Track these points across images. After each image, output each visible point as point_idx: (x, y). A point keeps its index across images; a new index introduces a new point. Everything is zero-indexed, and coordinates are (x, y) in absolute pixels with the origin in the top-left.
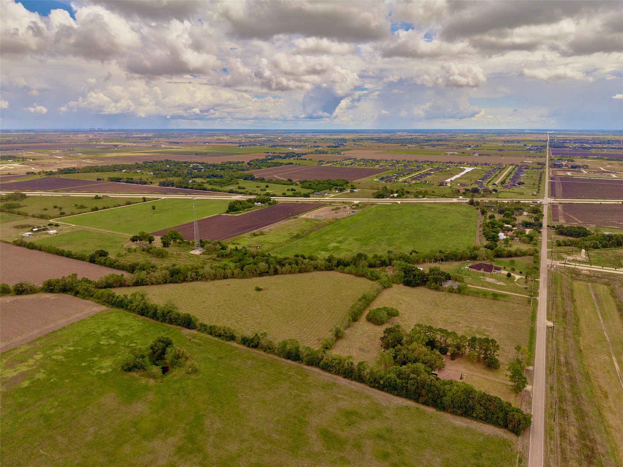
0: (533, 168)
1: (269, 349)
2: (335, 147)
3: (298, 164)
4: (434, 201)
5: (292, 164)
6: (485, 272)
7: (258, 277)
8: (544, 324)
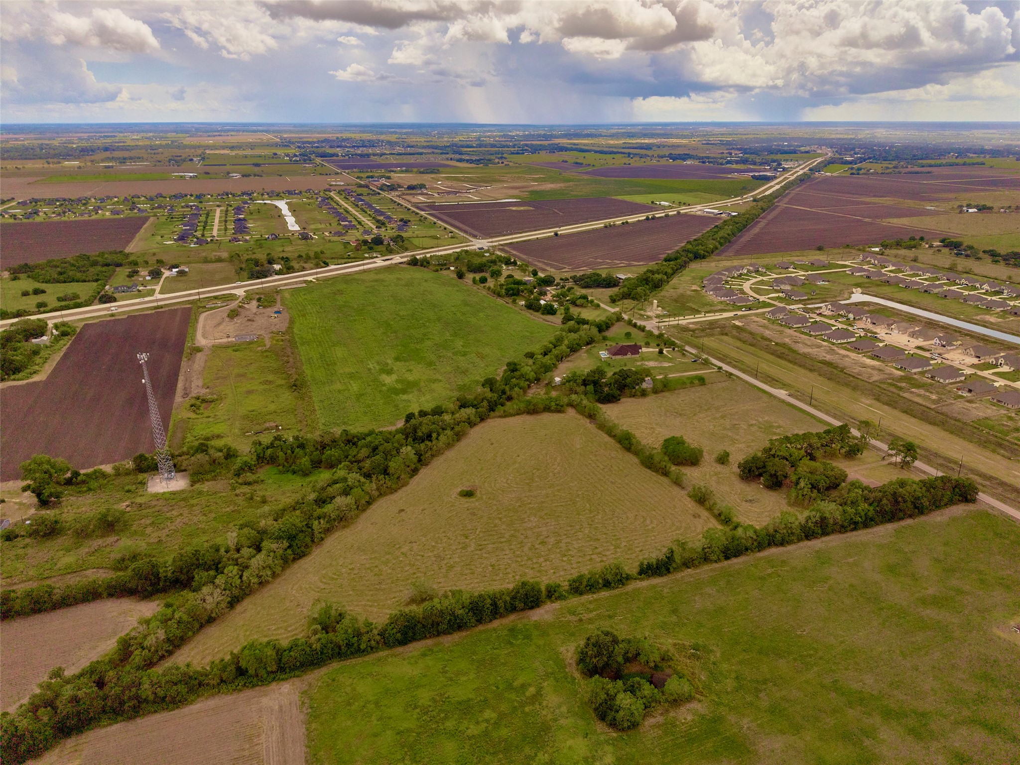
0: (368, 194)
6: (636, 356)
7: (414, 475)
8: (782, 394)
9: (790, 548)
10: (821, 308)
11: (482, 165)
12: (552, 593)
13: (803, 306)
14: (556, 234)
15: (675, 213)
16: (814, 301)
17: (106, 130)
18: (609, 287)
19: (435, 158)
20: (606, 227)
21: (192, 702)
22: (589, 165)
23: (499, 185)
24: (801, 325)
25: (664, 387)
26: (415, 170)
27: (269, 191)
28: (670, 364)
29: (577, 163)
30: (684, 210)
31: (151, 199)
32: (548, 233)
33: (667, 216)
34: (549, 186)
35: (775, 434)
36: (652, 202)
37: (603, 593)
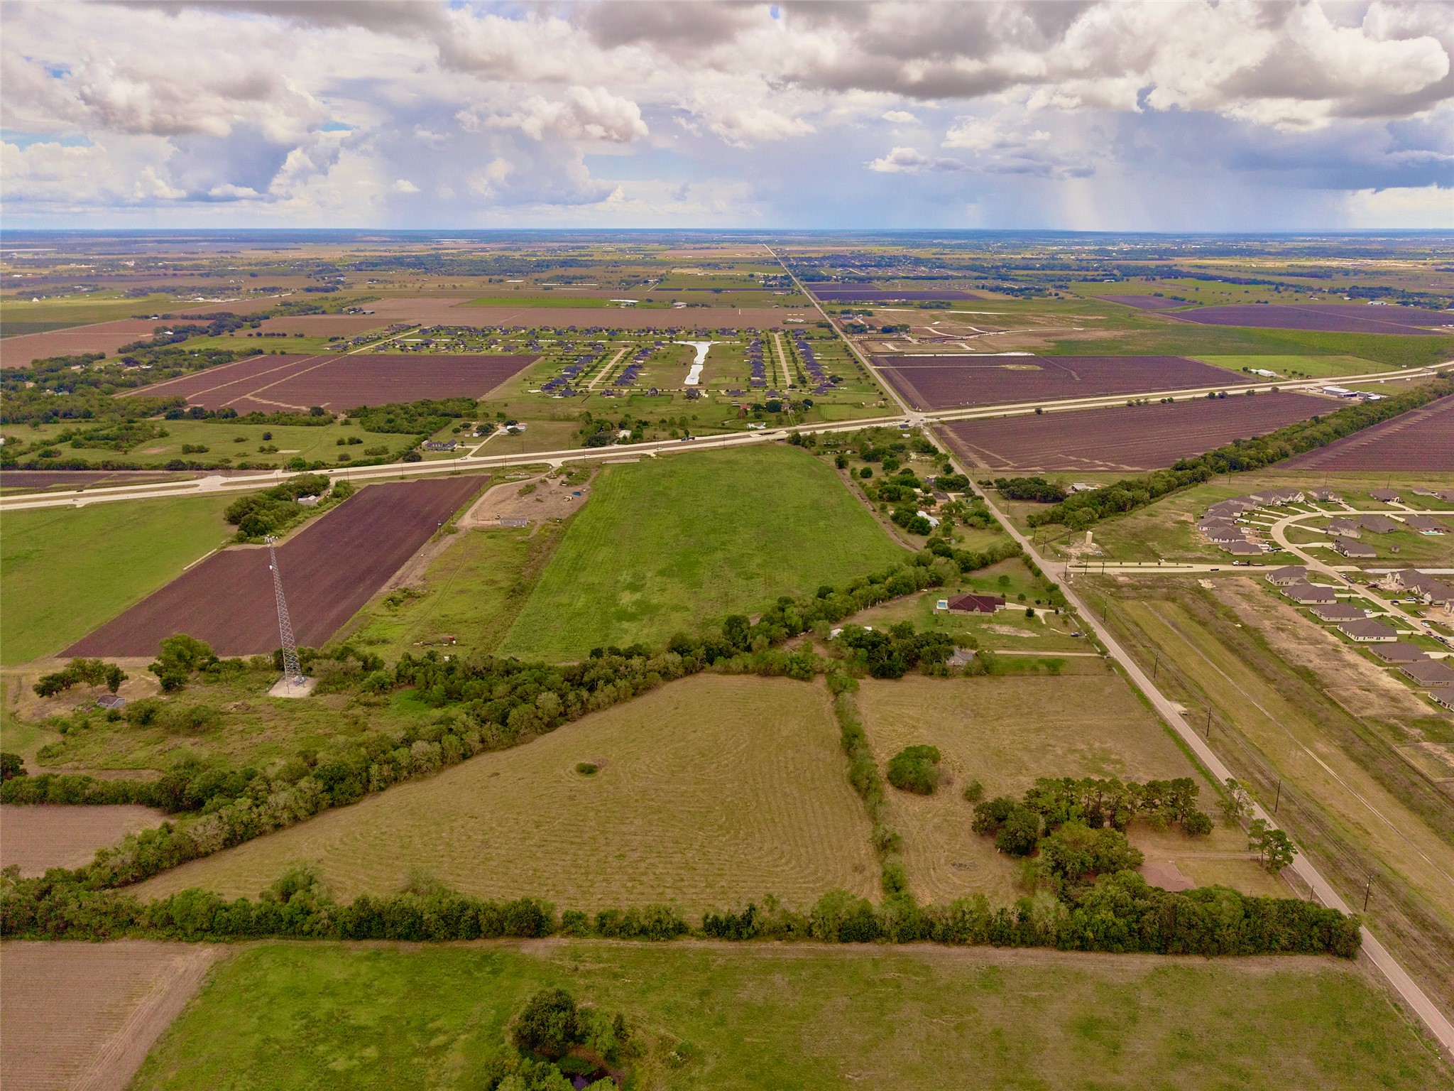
0: (821, 338)
1: (786, 931)
2: (326, 290)
3: (278, 352)
4: (722, 443)
5: (260, 352)
6: (983, 614)
7: (546, 732)
8: (1171, 710)
9: (955, 950)
10: (1384, 576)
11: (1020, 298)
12: (573, 925)
13: (1359, 570)
14: (1039, 412)
15: (1269, 389)
16: (1386, 563)
17: (582, 238)
18: (1045, 502)
19: (960, 285)
20: (1130, 405)
21: (114, 939)
22: (1195, 302)
23: (1021, 329)
24: (1315, 602)
25: (985, 669)
26: (916, 302)
27: (700, 327)
28: (1035, 635)
29: (1175, 298)
30: (1294, 385)
31: (560, 334)
32: (1028, 408)
33: (1250, 394)
34: (1102, 334)
35: (1099, 771)
36: (1245, 369)
37: (636, 942)
